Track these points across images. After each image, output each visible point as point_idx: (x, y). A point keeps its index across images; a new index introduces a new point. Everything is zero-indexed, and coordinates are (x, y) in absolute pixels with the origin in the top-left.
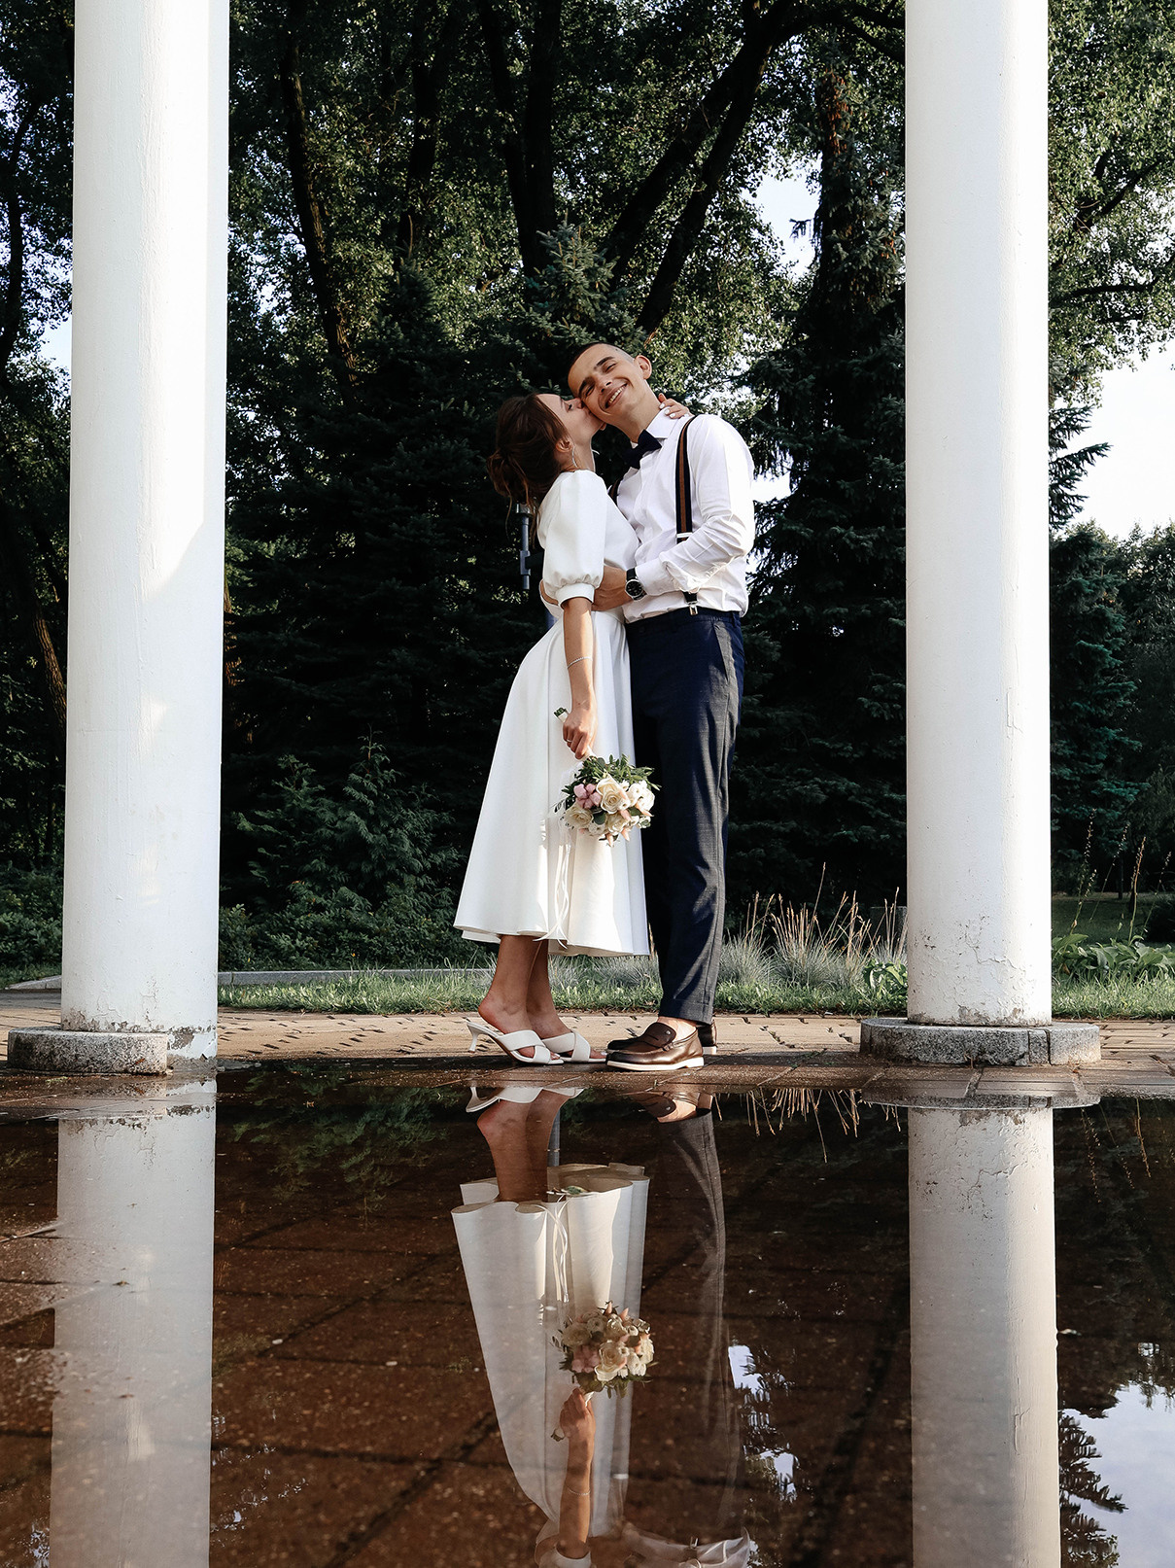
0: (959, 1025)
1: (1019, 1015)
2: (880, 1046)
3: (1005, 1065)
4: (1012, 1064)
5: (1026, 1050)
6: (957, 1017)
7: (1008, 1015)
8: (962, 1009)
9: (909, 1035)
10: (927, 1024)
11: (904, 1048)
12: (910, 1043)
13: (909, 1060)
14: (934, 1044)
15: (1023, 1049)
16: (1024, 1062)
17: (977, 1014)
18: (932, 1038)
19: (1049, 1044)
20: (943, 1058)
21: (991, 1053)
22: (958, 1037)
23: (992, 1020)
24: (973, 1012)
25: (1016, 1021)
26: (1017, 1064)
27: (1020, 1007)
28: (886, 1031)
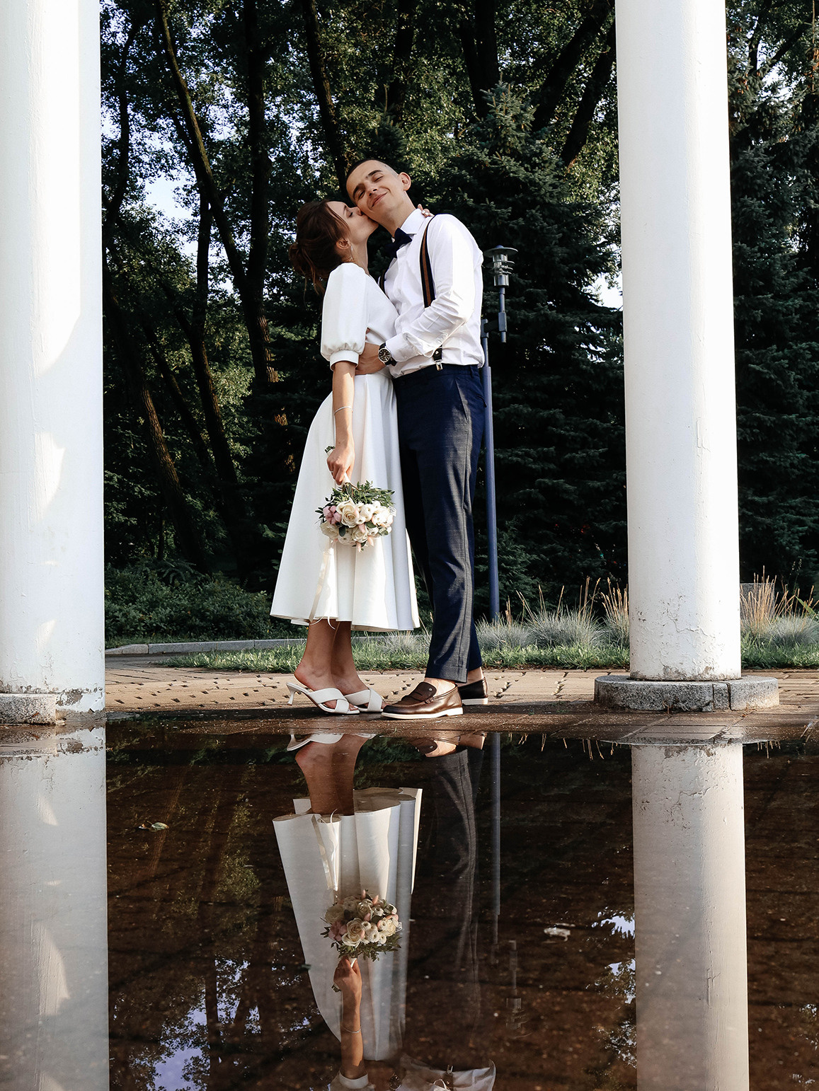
0: (664, 681)
1: (711, 672)
2: (604, 697)
3: (695, 711)
4: (700, 710)
5: (711, 699)
6: (662, 674)
7: (701, 672)
8: (666, 668)
9: (622, 689)
10: (641, 680)
11: (620, 699)
12: (623, 695)
13: (623, 708)
14: (640, 695)
15: (708, 699)
16: (709, 708)
17: (677, 671)
18: (639, 690)
19: (730, 694)
20: (647, 706)
21: (683, 702)
22: (658, 690)
23: (688, 676)
24: (674, 670)
25: (708, 677)
26: (704, 710)
27: (711, 666)
28: (607, 685)
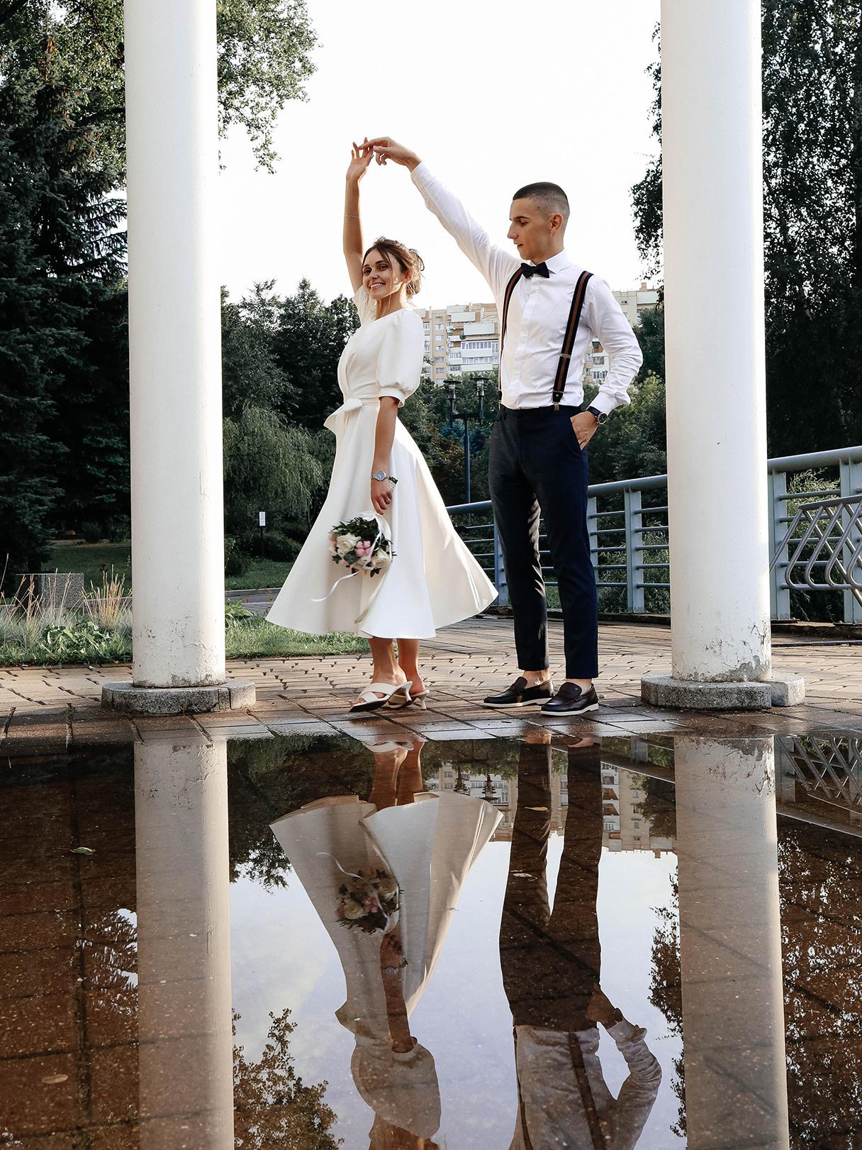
0: (172, 687)
1: (209, 679)
2: (121, 704)
3: (205, 712)
4: (209, 711)
5: (217, 701)
6: (170, 682)
7: (202, 679)
8: (174, 677)
9: (141, 696)
10: (150, 687)
11: (138, 706)
12: (141, 702)
13: (142, 712)
14: (158, 701)
15: (215, 701)
16: (216, 709)
17: (183, 679)
18: (158, 698)
19: (230, 696)
20: (165, 710)
21: (196, 705)
22: (175, 696)
23: (193, 682)
24: (181, 678)
25: (207, 682)
26: (212, 711)
27: (210, 673)
28: (125, 694)
